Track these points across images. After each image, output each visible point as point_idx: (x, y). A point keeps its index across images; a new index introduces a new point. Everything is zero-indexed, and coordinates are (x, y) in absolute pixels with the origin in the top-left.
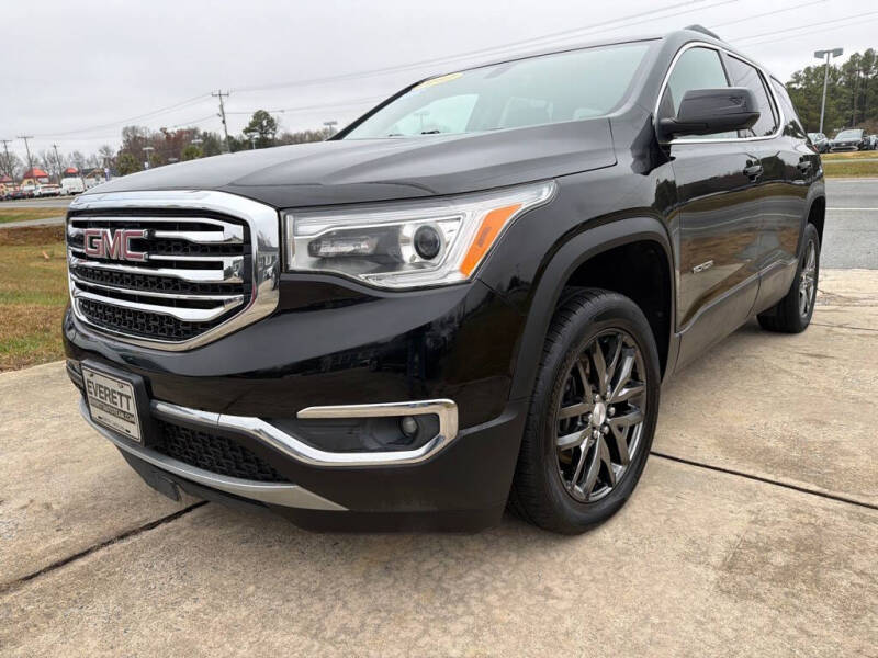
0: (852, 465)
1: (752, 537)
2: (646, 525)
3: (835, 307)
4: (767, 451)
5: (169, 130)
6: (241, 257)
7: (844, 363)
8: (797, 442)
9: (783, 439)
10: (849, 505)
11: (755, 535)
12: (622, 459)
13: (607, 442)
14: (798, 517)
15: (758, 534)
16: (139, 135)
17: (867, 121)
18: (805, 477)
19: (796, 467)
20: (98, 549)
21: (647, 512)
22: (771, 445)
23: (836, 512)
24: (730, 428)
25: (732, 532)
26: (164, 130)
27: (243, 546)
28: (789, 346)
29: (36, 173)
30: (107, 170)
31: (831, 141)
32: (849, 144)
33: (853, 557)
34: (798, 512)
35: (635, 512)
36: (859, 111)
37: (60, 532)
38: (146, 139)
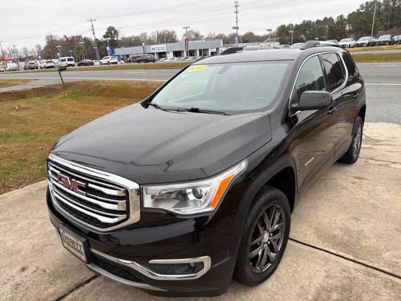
0: (368, 244)
1: (325, 285)
2: (284, 279)
3: (369, 146)
4: (335, 236)
5: (68, 36)
6: (125, 201)
7: (370, 182)
8: (347, 231)
9: (341, 229)
10: (364, 267)
11: (326, 284)
12: (276, 251)
13: (269, 247)
14: (344, 274)
15: (328, 283)
16: (53, 39)
17: (394, 28)
18: (348, 252)
19: (345, 245)
20: (69, 294)
21: (285, 271)
22: (336, 233)
23: (359, 271)
24: (320, 223)
25: (317, 282)
26: (65, 37)
27: (126, 291)
28: (348, 172)
29: (6, 58)
30: (40, 57)
31: (376, 40)
32: (385, 42)
33: (363, 295)
34: (344, 271)
35: (280, 272)
36: (390, 23)
37: (52, 285)
38: (57, 41)
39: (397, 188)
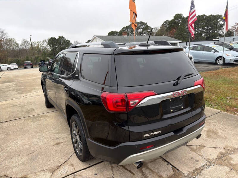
7: (50, 144)
39: (32, 149)
